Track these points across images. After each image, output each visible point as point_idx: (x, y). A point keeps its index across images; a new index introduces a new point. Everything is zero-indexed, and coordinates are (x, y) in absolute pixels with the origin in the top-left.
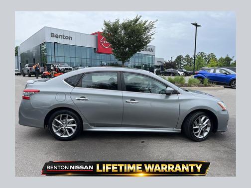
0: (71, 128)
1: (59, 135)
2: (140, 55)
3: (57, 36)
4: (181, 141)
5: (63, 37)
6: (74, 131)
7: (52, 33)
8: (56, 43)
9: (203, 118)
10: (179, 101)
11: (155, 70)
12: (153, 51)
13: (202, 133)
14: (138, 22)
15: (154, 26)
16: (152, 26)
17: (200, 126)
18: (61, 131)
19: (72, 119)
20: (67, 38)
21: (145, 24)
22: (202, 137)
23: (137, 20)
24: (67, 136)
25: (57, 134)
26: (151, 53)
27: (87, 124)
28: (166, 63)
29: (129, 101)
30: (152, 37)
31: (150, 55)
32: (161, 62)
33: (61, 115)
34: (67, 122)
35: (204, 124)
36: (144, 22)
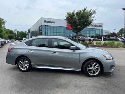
0: (27, 66)
1: (21, 68)
2: (87, 29)
3: (47, 22)
4: (81, 76)
5: (50, 22)
6: (28, 67)
7: (45, 21)
8: (46, 25)
9: (95, 64)
10: (79, 53)
11: (103, 38)
12: (101, 27)
13: (94, 72)
14: (86, 11)
15: (96, 12)
16: (94, 12)
17: (92, 68)
18: (22, 67)
19: (27, 62)
20: (52, 22)
21: (90, 11)
22: (94, 75)
23: (85, 10)
24: (25, 70)
25: (20, 68)
26: (101, 28)
27: (33, 64)
28: (111, 34)
29: (53, 53)
30: (94, 18)
31: (100, 29)
32: (107, 33)
33: (22, 59)
34: (25, 63)
35: (95, 67)
36: (89, 10)
